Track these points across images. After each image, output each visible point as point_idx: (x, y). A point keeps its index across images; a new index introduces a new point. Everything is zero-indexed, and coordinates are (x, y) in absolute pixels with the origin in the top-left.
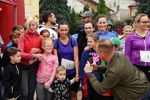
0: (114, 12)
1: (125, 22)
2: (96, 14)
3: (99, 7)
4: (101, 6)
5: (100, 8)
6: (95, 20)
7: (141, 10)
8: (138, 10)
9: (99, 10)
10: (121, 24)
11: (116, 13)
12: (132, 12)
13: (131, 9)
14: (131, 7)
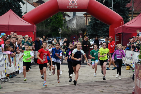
0: (70, 18)
1: (81, 30)
2: (51, 20)
7: (94, 20)
8: (92, 20)
10: (77, 33)
11: (72, 20)
12: (88, 20)
13: (87, 17)
14: (86, 15)
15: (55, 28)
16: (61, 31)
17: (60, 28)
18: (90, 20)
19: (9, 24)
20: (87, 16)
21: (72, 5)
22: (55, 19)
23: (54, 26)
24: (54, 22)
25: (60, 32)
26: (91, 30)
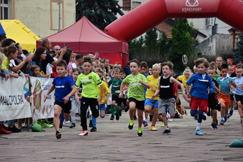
0: (206, 39)
2: (170, 42)
3: (175, 29)
4: (180, 28)
5: (177, 32)
6: (168, 53)
8: (242, 39)
9: (175, 36)
11: (208, 41)
12: (236, 40)
13: (234, 35)
14: (234, 32)
15: (177, 57)
16: (186, 60)
17: (185, 56)
18: (239, 40)
19: (81, 41)
20: (236, 33)
21: (191, 6)
22: (178, 41)
23: (176, 54)
24: (176, 46)
25: (184, 61)
26: (240, 57)
